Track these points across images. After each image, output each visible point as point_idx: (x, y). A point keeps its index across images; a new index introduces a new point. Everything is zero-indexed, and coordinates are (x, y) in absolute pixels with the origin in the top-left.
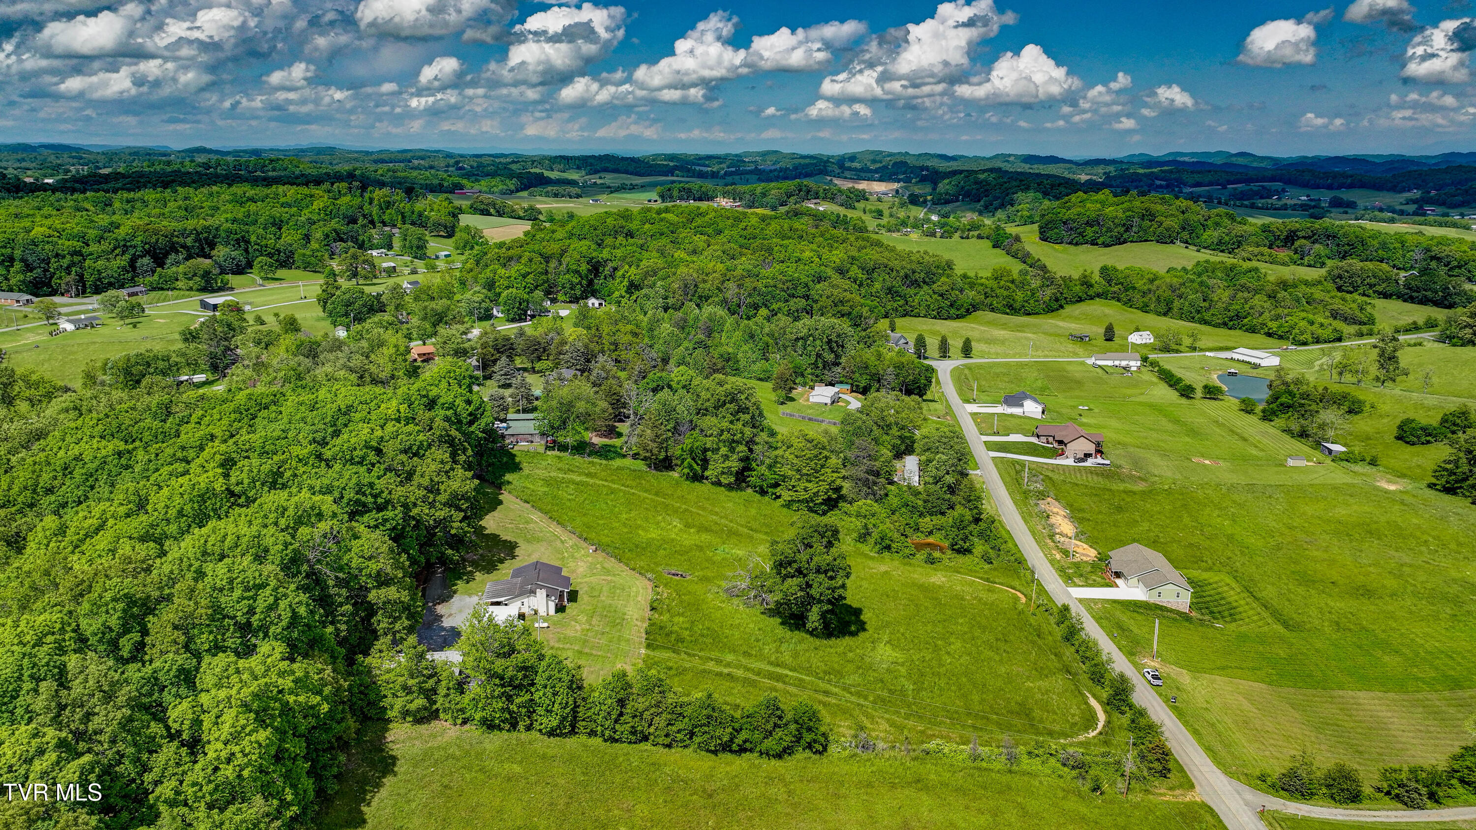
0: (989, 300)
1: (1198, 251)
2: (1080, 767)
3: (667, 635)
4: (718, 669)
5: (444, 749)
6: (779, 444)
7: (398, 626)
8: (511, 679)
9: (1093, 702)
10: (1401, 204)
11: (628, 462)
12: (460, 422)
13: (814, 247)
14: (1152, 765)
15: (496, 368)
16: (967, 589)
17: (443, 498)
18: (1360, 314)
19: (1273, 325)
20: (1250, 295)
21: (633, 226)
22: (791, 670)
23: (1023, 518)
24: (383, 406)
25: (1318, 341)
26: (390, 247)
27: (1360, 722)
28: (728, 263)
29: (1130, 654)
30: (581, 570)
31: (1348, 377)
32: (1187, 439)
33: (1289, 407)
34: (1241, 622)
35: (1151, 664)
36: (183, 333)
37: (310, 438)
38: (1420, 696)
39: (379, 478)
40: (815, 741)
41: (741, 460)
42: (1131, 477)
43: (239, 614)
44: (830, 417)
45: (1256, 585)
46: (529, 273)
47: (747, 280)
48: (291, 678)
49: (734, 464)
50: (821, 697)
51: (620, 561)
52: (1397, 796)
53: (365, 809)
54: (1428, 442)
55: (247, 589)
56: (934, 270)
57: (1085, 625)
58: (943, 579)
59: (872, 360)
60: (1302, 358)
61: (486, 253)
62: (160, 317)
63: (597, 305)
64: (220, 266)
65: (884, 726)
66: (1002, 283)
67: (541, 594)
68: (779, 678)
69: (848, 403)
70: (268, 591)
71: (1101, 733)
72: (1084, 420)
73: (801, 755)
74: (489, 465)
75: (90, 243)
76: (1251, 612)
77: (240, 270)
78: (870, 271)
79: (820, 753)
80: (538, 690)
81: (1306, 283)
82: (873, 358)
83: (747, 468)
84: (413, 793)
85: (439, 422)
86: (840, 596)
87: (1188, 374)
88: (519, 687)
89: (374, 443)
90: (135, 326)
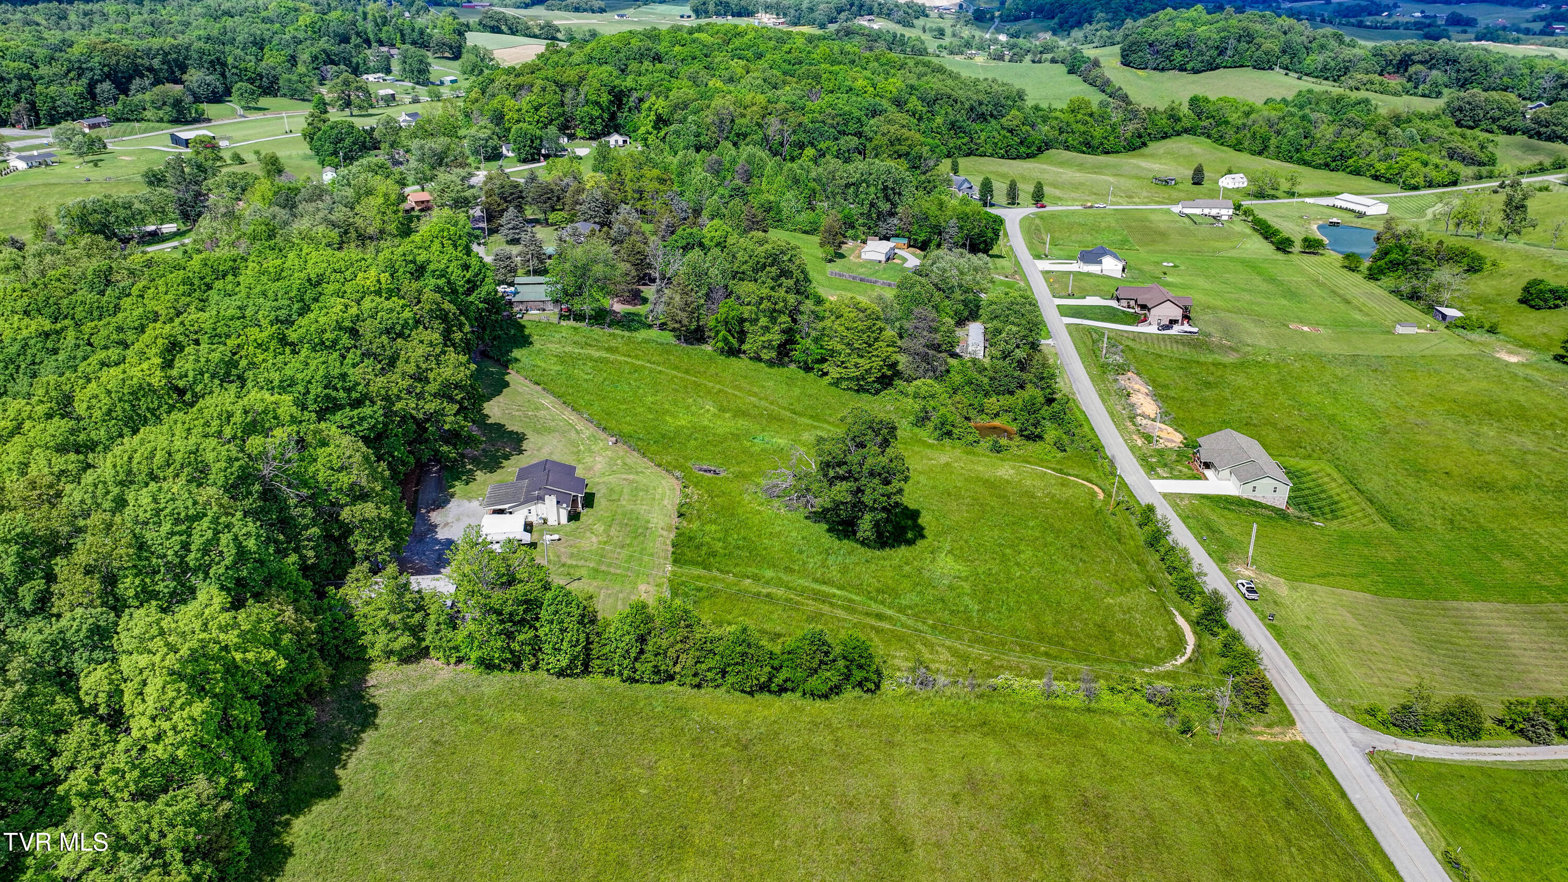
0: (1063, 137)
1: (1299, 78)
2: (1169, 704)
3: (698, 547)
4: (755, 589)
5: (435, 695)
6: (827, 314)
7: (379, 547)
8: (511, 614)
9: (1181, 621)
10: (1527, 21)
11: (654, 333)
12: (454, 291)
13: (868, 73)
14: (1248, 701)
15: (503, 221)
16: (1038, 483)
17: (433, 387)
18: (1479, 154)
19: (1381, 167)
20: (1358, 131)
21: (661, 48)
22: (838, 588)
23: (1100, 396)
24: (360, 275)
25: (1430, 185)
26: (388, 71)
27: (1477, 638)
28: (770, 94)
29: (1222, 561)
30: (599, 466)
31: (1466, 229)
32: (1284, 302)
33: (1398, 264)
34: (1343, 520)
35: (1247, 572)
36: (146, 175)
37: (272, 317)
38: (1543, 607)
39: (354, 366)
40: (866, 679)
41: (784, 332)
42: (1221, 347)
43: (170, 552)
44: (884, 277)
45: (1360, 475)
46: (541, 105)
47: (791, 114)
48: (236, 632)
49: (776, 337)
50: (873, 622)
51: (644, 455)
52: (1521, 730)
53: (339, 772)
54: (1557, 306)
55: (177, 521)
56: (1003, 101)
57: (1172, 529)
58: (1012, 472)
59: (933, 210)
60: (1412, 205)
61: (493, 81)
62: (125, 153)
63: (621, 143)
64: (194, 94)
65: (945, 655)
66: (1080, 116)
67: (551, 500)
68: (824, 598)
69: (905, 260)
70: (205, 523)
71: (1190, 660)
72: (1169, 279)
73: (850, 694)
74: (494, 339)
75: (40, 64)
76: (1355, 508)
77: (217, 98)
78: (931, 102)
79: (873, 692)
80: (542, 626)
81: (1422, 117)
82: (934, 208)
83: (791, 341)
84: (397, 751)
85: (429, 295)
86: (897, 503)
87: (1285, 224)
88: (522, 622)
89: (347, 324)
90: (96, 165)
